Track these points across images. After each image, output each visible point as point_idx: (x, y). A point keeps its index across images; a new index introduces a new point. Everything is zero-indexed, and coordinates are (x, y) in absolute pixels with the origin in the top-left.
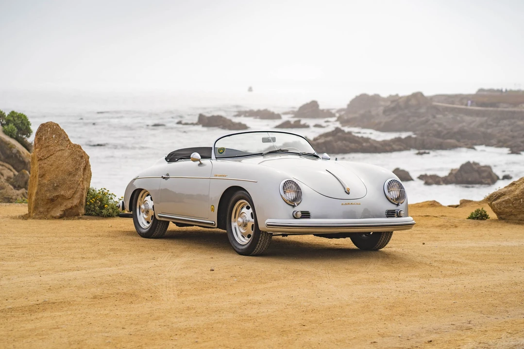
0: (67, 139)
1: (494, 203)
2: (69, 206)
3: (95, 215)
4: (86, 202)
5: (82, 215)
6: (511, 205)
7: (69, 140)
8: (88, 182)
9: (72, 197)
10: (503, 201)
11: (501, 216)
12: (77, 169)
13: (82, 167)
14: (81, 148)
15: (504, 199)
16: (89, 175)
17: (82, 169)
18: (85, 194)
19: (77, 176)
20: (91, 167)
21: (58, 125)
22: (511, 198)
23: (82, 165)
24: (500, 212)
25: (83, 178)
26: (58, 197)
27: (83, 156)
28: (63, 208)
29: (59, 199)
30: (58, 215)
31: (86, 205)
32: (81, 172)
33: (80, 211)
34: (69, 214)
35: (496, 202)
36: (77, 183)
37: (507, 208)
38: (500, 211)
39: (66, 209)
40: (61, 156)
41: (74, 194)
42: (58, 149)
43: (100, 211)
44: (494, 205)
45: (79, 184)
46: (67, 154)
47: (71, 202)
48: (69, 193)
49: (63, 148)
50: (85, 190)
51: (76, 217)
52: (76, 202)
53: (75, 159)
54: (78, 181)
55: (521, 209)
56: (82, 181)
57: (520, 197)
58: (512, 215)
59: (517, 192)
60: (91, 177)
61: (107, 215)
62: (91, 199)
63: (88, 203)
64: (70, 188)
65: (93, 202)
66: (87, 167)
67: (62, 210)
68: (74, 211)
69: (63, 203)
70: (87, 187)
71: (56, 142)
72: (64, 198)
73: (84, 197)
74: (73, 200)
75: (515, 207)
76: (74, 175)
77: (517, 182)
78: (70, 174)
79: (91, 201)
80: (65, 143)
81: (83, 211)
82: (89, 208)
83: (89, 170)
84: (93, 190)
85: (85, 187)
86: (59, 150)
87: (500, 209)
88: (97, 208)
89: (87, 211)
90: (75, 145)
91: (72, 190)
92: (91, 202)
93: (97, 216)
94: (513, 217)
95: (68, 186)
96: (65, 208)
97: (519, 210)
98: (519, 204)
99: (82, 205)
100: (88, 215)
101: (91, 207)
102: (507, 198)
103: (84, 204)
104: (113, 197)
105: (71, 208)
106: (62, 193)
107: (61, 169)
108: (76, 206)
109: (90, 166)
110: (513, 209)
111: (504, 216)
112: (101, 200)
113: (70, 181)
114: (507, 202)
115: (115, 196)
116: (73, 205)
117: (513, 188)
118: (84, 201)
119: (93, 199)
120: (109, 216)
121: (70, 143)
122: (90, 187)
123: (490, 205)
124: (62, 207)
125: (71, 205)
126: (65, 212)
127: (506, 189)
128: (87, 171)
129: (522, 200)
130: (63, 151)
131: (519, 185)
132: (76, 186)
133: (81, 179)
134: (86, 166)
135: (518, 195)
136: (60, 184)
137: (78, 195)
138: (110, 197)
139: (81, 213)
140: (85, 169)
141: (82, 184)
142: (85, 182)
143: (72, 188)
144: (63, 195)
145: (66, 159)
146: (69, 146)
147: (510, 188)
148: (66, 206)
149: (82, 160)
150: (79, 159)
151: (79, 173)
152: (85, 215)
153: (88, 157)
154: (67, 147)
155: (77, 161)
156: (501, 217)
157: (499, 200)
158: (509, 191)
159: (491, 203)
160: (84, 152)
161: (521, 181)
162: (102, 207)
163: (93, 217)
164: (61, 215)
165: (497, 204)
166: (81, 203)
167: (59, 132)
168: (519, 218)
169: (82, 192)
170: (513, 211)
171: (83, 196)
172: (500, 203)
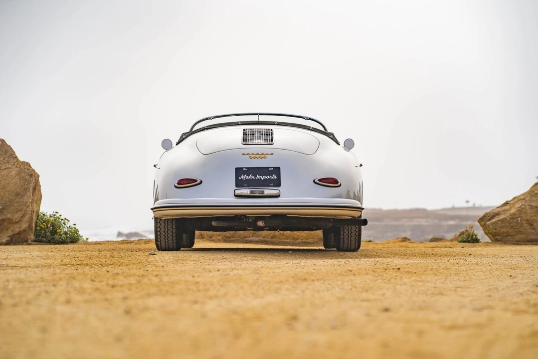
0: (14, 156)
1: (488, 223)
2: (17, 230)
3: (46, 242)
4: (36, 226)
5: (32, 241)
6: (507, 224)
7: (16, 157)
8: (38, 205)
9: (20, 220)
10: (499, 221)
11: (497, 237)
12: (25, 189)
13: (32, 187)
14: (30, 166)
15: (499, 219)
16: (39, 197)
17: (31, 189)
18: (35, 218)
19: (26, 197)
20: (41, 188)
21: (4, 141)
22: (507, 217)
23: (32, 185)
24: (496, 233)
25: (32, 200)
26: (3, 220)
27: (32, 174)
28: (10, 233)
29: (5, 224)
30: (4, 241)
31: (36, 230)
32: (30, 193)
33: (29, 237)
34: (17, 240)
35: (491, 221)
36: (25, 205)
37: (503, 227)
38: (496, 231)
39: (13, 235)
40: (7, 176)
41: (22, 217)
42: (4, 167)
43: (52, 237)
44: (489, 225)
45: (28, 206)
46: (14, 173)
47: (19, 226)
48: (17, 216)
49: (10, 166)
50: (35, 213)
51: (25, 243)
52: (24, 226)
53: (23, 177)
54: (27, 203)
55: (519, 228)
56: (32, 203)
57: (517, 216)
58: (509, 235)
59: (513, 211)
60: (41, 200)
61: (60, 241)
62: (42, 223)
63: (38, 228)
64: (18, 211)
65: (43, 226)
66: (37, 187)
67: (8, 235)
68: (22, 236)
69: (10, 228)
70: (37, 211)
71: (2, 159)
72: (11, 222)
73: (34, 221)
74: (20, 224)
75: (512, 227)
76: (22, 195)
77: (510, 201)
78: (18, 194)
79: (41, 225)
80: (12, 161)
81: (32, 237)
82: (39, 234)
83: (40, 190)
84: (44, 215)
85: (35, 209)
86: (6, 169)
87: (495, 229)
88: (48, 234)
89: (37, 237)
90: (23, 163)
91: (20, 213)
92: (41, 227)
93: (48, 242)
94: (510, 237)
95: (16, 208)
96: (12, 233)
97: (516, 230)
98: (516, 223)
99: (32, 229)
100: (38, 242)
101: (41, 233)
102: (502, 217)
103: (34, 229)
104: (66, 221)
105: (19, 233)
106: (9, 216)
107: (8, 190)
108: (24, 231)
109: (40, 186)
110: (510, 229)
111: (500, 237)
112: (53, 225)
113: (18, 202)
114: (502, 221)
115: (69, 221)
116: (22, 229)
117: (507, 207)
118: (34, 225)
119: (44, 224)
120: (63, 242)
121: (18, 160)
122: (40, 211)
123: (484, 227)
124: (8, 231)
125: (19, 230)
126: (11, 238)
127: (499, 209)
128: (37, 192)
129: (519, 219)
130: (9, 169)
131: (514, 204)
132: (25, 208)
133: (30, 200)
134: (35, 186)
135: (514, 214)
136: (6, 206)
137: (26, 218)
138: (62, 222)
139: (30, 239)
140: (34, 189)
141: (32, 205)
142: (34, 205)
143: (21, 210)
144: (9, 219)
145: (14, 178)
146: (16, 163)
147: (504, 208)
148: (13, 231)
149: (31, 179)
150: (29, 177)
151: (28, 193)
152: (35, 241)
153: (39, 176)
154: (14, 165)
155: (26, 180)
156: (496, 239)
157: (494, 220)
158: (504, 211)
159: (485, 224)
160: (34, 170)
161: (515, 200)
162: (54, 232)
163: (44, 243)
164: (7, 241)
165: (492, 224)
166: (30, 226)
167: (5, 149)
168: (516, 239)
169: (32, 215)
170: (510, 231)
171: (32, 219)
172: (496, 223)
